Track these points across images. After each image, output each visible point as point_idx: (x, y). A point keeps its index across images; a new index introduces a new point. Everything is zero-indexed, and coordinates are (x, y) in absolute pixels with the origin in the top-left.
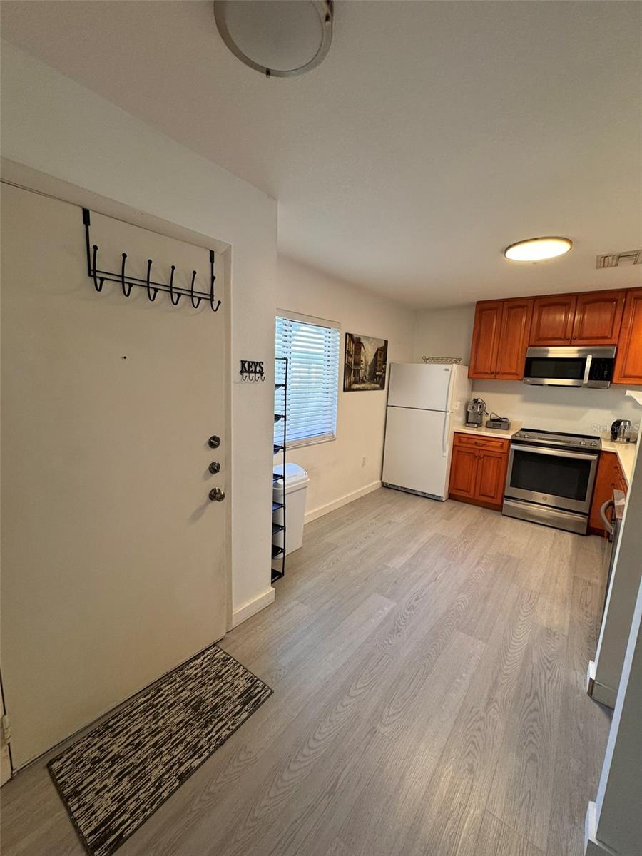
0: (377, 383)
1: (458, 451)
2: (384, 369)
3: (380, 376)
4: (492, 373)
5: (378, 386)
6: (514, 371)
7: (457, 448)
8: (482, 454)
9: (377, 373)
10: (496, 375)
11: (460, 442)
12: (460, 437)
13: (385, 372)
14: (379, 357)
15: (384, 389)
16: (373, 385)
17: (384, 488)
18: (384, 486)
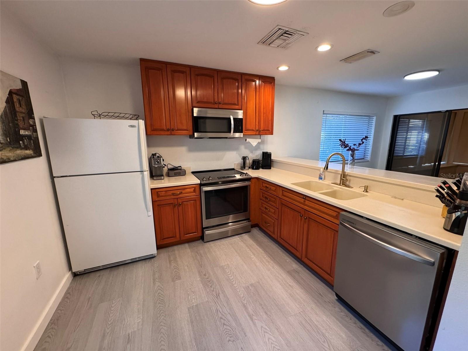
0: (26, 148)
1: (158, 205)
2: (34, 126)
3: (29, 137)
4: (168, 130)
5: (29, 152)
6: (185, 128)
7: (157, 203)
8: (180, 201)
9: (22, 132)
10: (171, 131)
11: (158, 196)
12: (157, 192)
13: (35, 131)
14: (17, 105)
15: (40, 155)
16: (19, 152)
17: (77, 278)
18: (75, 275)
